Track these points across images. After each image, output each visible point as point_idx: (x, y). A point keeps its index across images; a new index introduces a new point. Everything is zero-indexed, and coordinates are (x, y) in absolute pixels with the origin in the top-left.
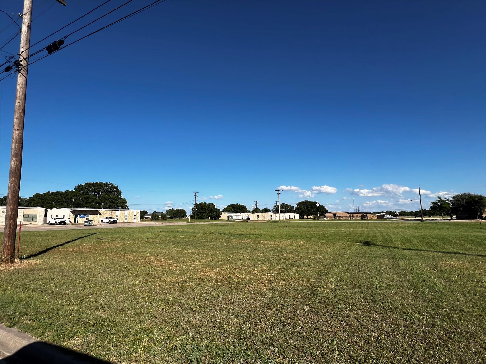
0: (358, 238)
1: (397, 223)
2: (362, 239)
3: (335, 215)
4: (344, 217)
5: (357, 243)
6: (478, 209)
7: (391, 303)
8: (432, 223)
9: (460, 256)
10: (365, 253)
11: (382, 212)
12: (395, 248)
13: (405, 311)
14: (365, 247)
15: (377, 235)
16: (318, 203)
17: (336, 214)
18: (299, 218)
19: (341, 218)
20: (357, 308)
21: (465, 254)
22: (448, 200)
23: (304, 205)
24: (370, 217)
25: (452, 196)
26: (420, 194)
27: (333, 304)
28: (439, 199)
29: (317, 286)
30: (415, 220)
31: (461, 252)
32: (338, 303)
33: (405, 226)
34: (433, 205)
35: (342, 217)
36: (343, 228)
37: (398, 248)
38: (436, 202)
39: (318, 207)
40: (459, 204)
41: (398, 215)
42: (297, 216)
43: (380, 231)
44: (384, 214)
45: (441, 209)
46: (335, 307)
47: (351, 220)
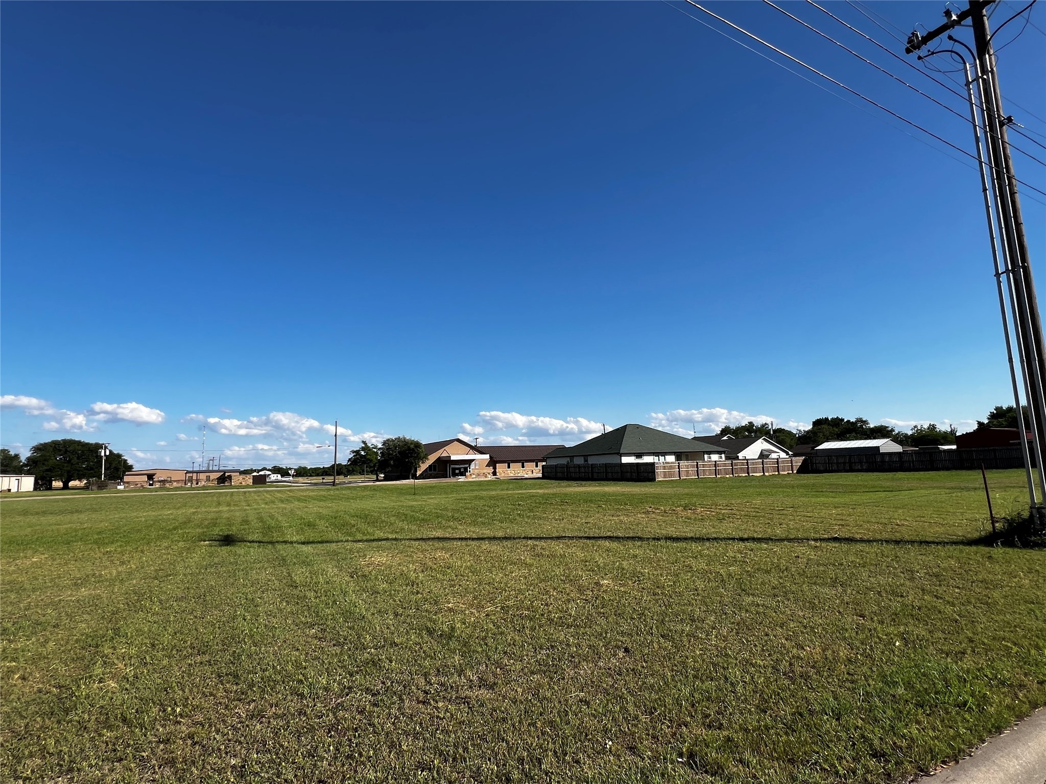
0: (205, 530)
1: (289, 491)
2: (216, 531)
3: (150, 477)
4: (175, 481)
5: (205, 541)
6: (412, 463)
7: (274, 667)
8: (349, 488)
9: (388, 544)
10: (222, 564)
11: (264, 469)
12: (286, 542)
13: (301, 677)
14: (223, 548)
15: (250, 519)
16: (106, 448)
17: (154, 475)
18: (35, 489)
19: (167, 485)
20: (195, 708)
21: (396, 539)
22: (376, 447)
23: (60, 450)
24: (237, 479)
25: (382, 440)
26: (336, 435)
27: (124, 720)
28: (363, 445)
29: (76, 682)
30: (323, 484)
31: (390, 536)
32: (142, 712)
33: (305, 496)
34: (354, 456)
35: (171, 482)
36: (169, 509)
37: (292, 543)
38: (359, 451)
39: (104, 458)
40: (389, 454)
41: (293, 476)
42: (28, 483)
43: (255, 509)
44: (268, 473)
45: (364, 463)
46: (130, 727)
47: (191, 489)
